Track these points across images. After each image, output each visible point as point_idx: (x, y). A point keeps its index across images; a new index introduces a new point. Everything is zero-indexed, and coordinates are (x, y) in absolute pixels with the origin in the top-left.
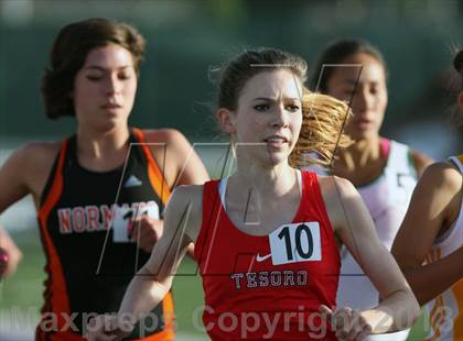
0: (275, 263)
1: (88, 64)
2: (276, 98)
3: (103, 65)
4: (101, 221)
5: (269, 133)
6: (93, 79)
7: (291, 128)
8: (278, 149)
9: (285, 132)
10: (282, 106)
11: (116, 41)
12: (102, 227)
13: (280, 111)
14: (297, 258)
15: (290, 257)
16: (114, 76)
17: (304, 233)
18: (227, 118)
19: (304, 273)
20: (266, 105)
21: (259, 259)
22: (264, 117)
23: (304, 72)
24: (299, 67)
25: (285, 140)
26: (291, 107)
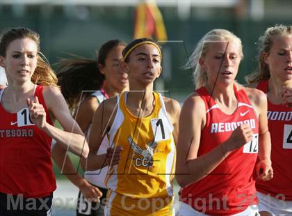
0: (19, 126)
2: (22, 51)
5: (20, 68)
7: (30, 65)
8: (24, 76)
9: (27, 68)
10: (26, 56)
13: (24, 58)
14: (29, 124)
15: (26, 123)
19: (32, 131)
21: (12, 124)
22: (17, 61)
23: (37, 39)
24: (35, 37)
25: (28, 72)
26: (30, 56)
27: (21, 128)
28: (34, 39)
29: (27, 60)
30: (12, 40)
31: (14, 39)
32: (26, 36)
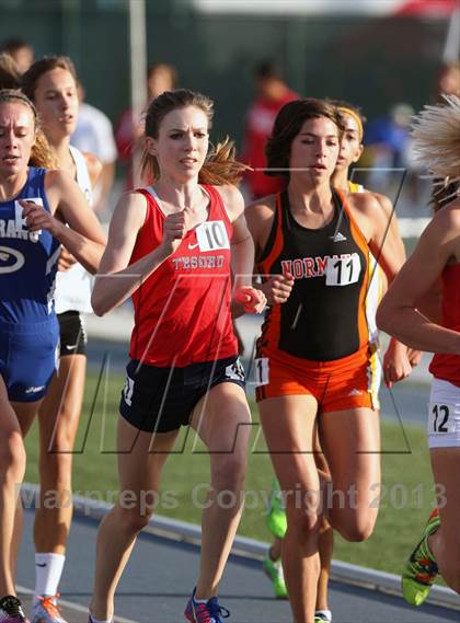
0: (202, 250)
1: (303, 131)
2: (186, 129)
3: (315, 132)
4: (316, 270)
5: (183, 156)
6: (305, 142)
7: (199, 150)
8: (190, 168)
9: (194, 154)
10: (191, 135)
11: (327, 116)
12: (317, 274)
13: (189, 139)
14: (216, 247)
15: (212, 247)
16: (323, 142)
17: (217, 228)
18: (152, 144)
19: (222, 257)
20: (180, 135)
21: (191, 247)
22: (177, 144)
23: (209, 107)
24: (205, 104)
25: (195, 161)
26: (198, 134)
27: (206, 254)
28: (202, 108)
29: (194, 141)
30: (167, 111)
31: (171, 110)
32: (191, 103)
